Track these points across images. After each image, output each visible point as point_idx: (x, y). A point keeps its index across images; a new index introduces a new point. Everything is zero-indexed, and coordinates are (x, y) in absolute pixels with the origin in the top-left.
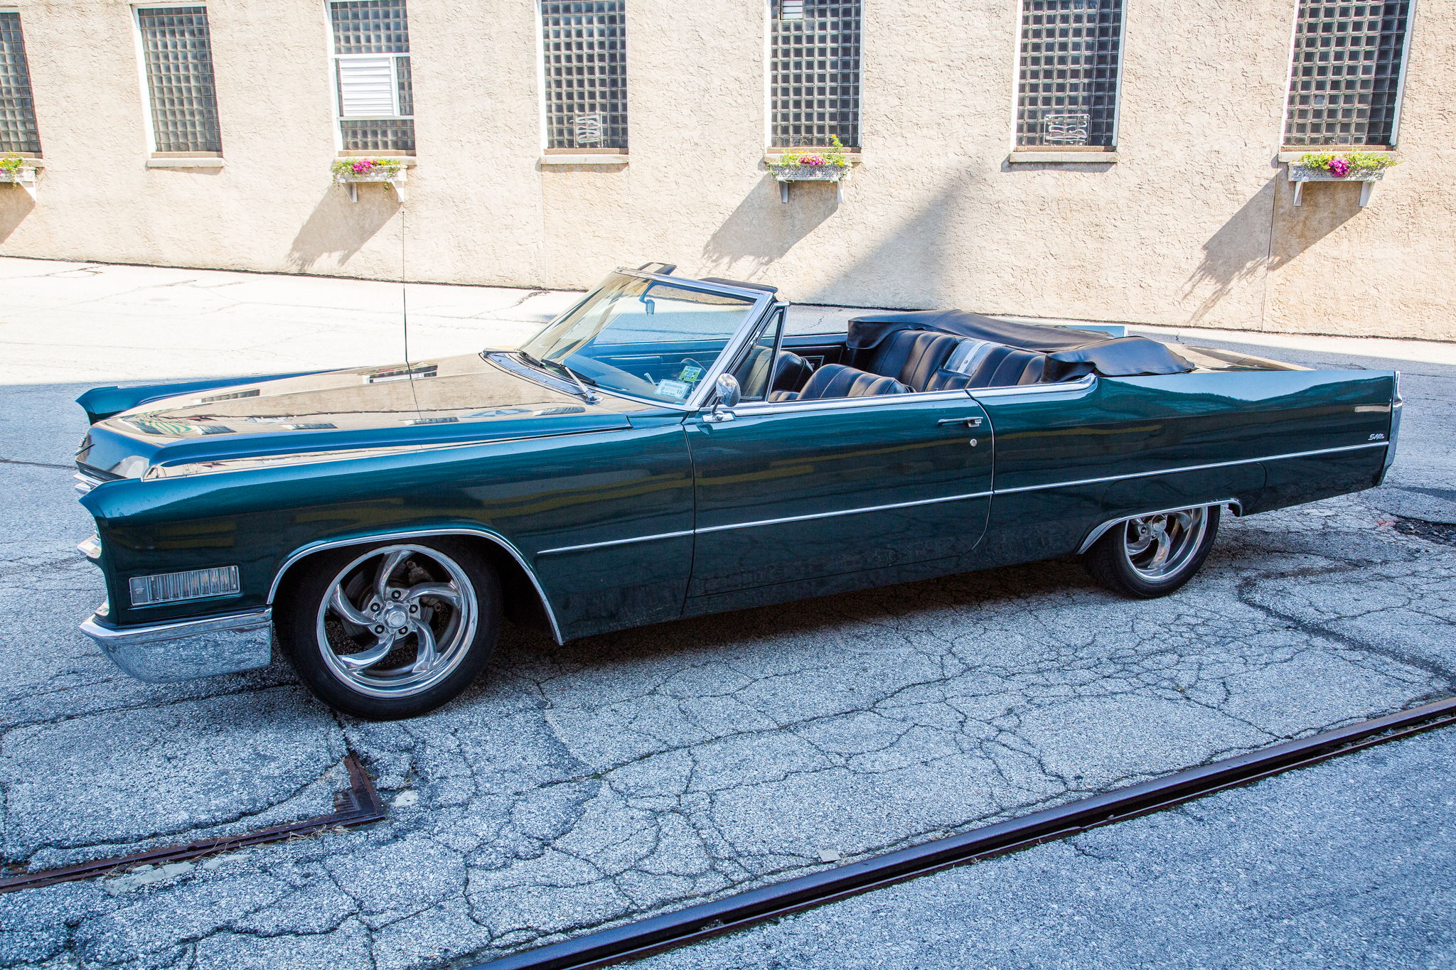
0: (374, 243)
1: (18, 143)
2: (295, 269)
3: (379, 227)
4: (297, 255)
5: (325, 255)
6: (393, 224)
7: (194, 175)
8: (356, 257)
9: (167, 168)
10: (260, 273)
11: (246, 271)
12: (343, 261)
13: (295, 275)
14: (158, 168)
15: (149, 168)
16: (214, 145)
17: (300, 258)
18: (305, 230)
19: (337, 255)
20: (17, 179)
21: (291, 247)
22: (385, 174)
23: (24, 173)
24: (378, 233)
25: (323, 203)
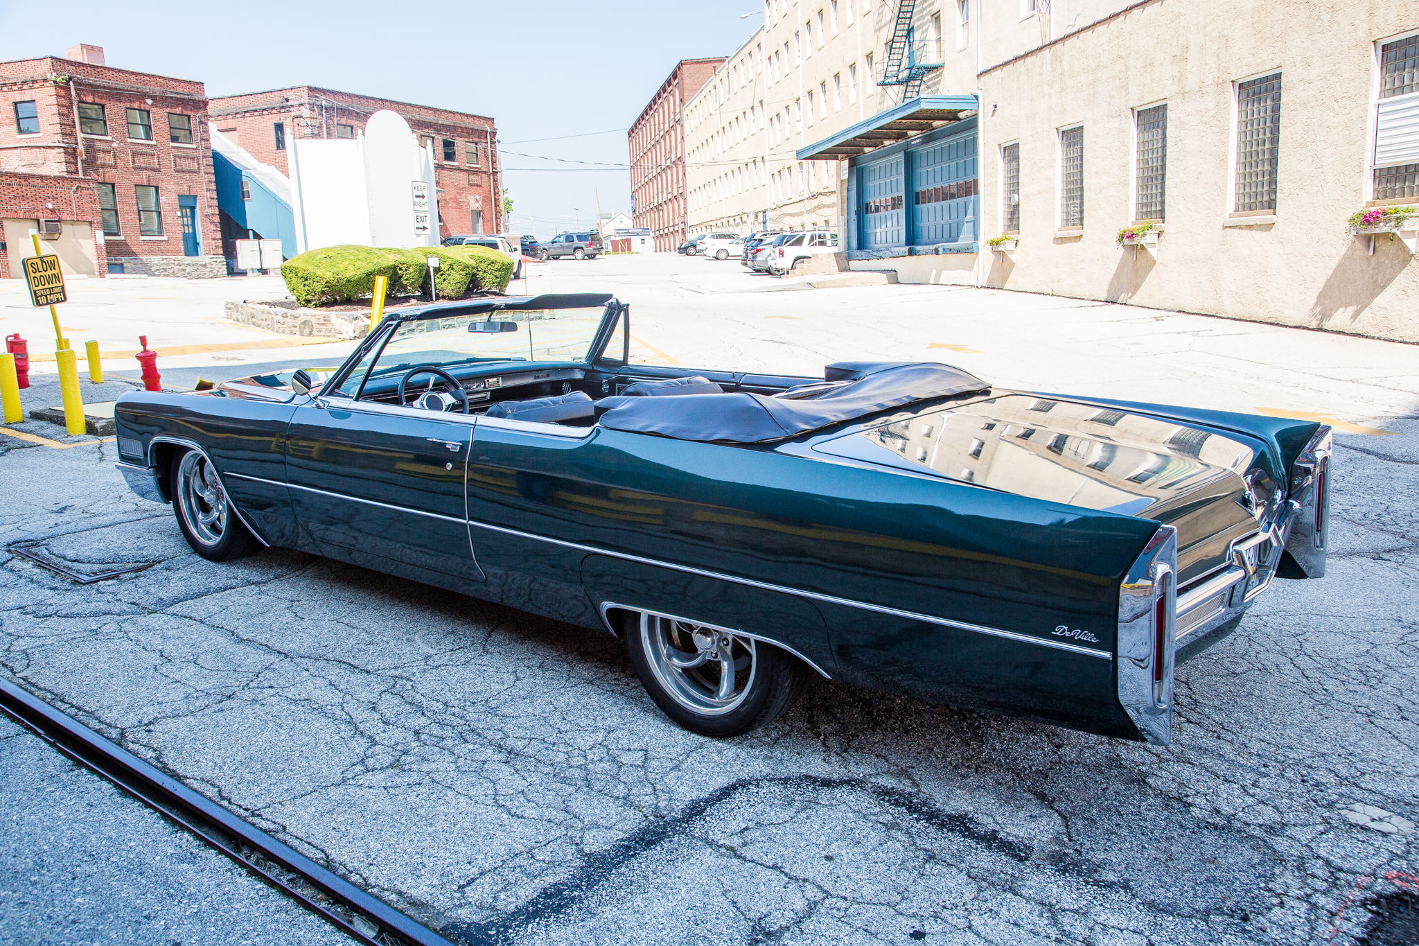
0: (1383, 299)
1: (1155, 211)
2: (1314, 324)
3: (1390, 280)
4: (1318, 309)
5: (1341, 310)
6: (1402, 279)
7: (1254, 232)
8: (1366, 313)
9: (1236, 227)
10: (1286, 326)
11: (1278, 324)
12: (1355, 316)
13: (1313, 330)
14: (1230, 227)
15: (1225, 227)
16: (1271, 205)
17: (1320, 313)
18: (1328, 285)
19: (1351, 310)
20: (1142, 242)
21: (1314, 301)
22: (1393, 223)
23: (1147, 237)
24: (1388, 289)
25: (1345, 257)
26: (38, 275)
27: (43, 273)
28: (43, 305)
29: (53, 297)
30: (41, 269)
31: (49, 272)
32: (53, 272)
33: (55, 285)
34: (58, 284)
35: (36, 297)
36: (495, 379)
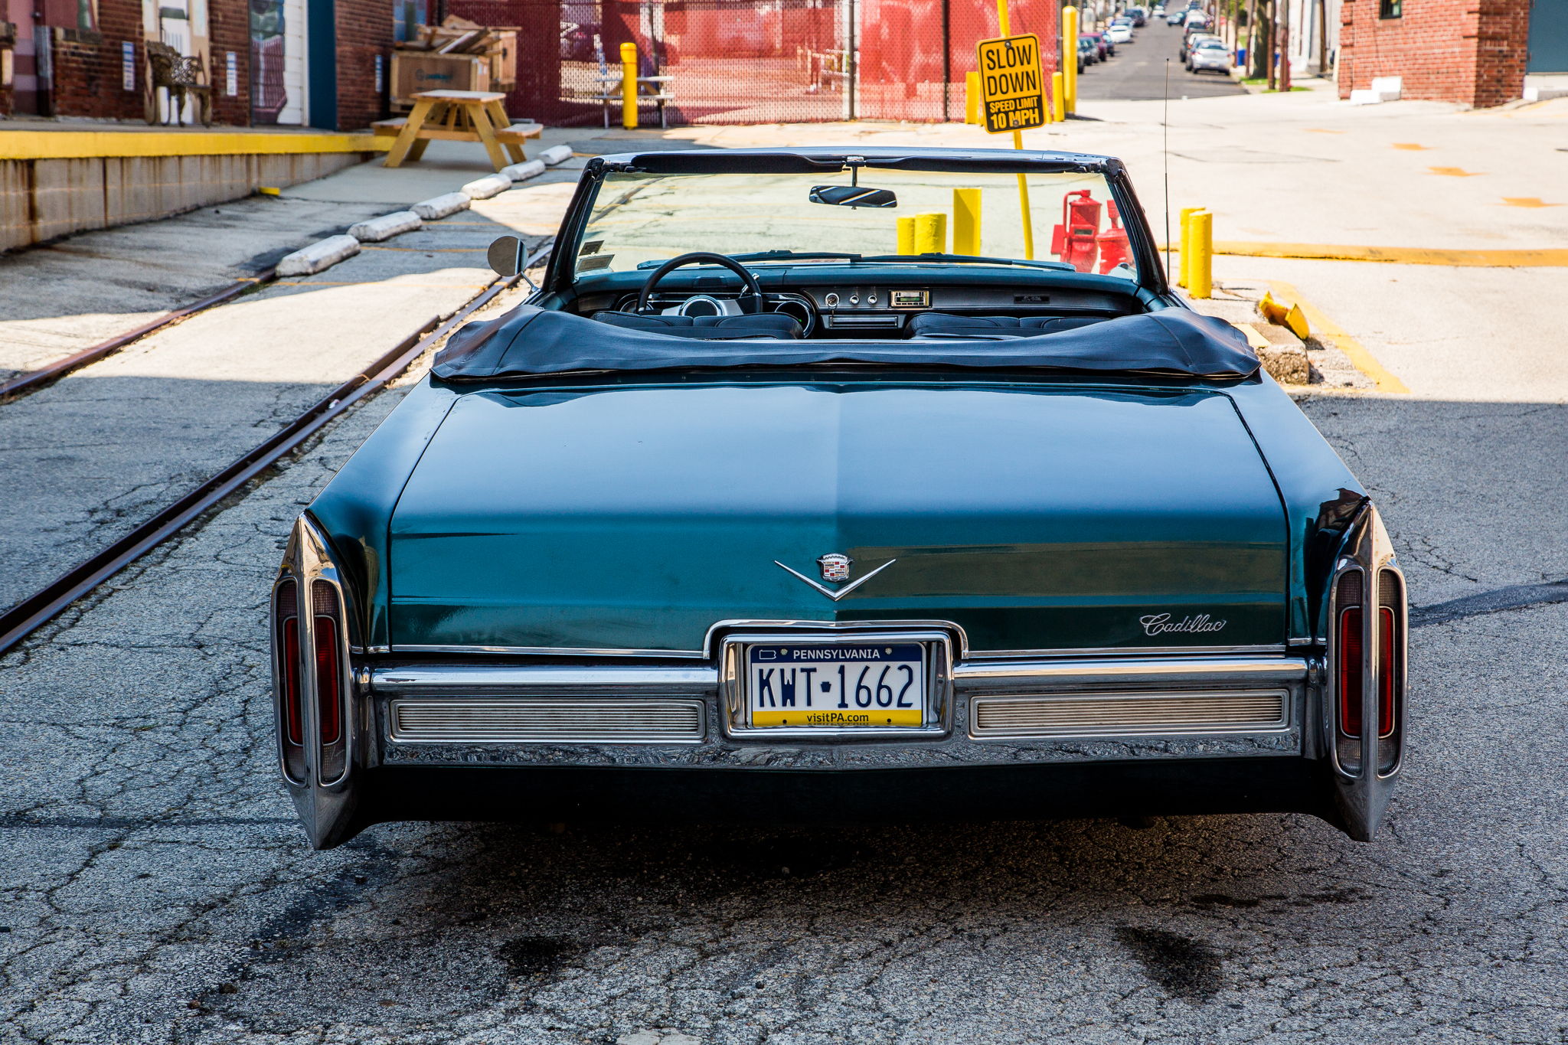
26: (997, 73)
27: (1007, 71)
28: (1000, 130)
29: (1019, 117)
30: (1004, 62)
31: (1018, 69)
32: (1026, 68)
33: (1025, 93)
34: (1032, 92)
35: (989, 114)
36: (915, 294)
